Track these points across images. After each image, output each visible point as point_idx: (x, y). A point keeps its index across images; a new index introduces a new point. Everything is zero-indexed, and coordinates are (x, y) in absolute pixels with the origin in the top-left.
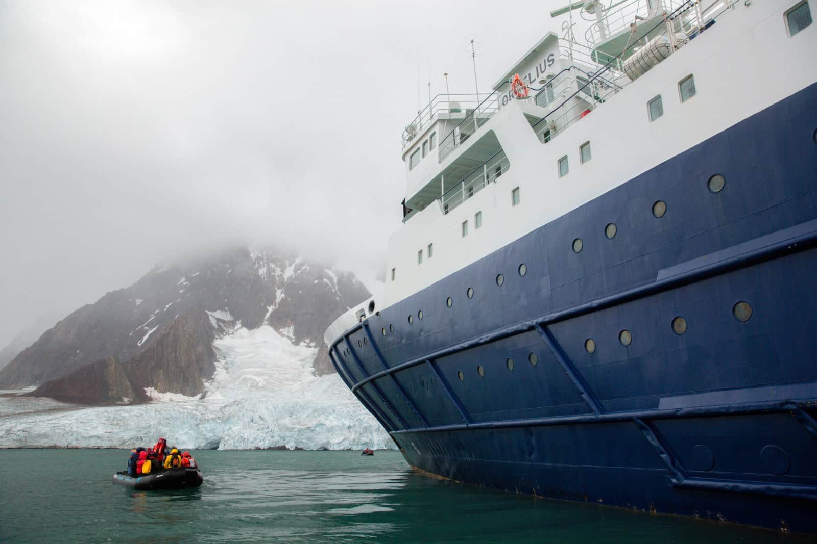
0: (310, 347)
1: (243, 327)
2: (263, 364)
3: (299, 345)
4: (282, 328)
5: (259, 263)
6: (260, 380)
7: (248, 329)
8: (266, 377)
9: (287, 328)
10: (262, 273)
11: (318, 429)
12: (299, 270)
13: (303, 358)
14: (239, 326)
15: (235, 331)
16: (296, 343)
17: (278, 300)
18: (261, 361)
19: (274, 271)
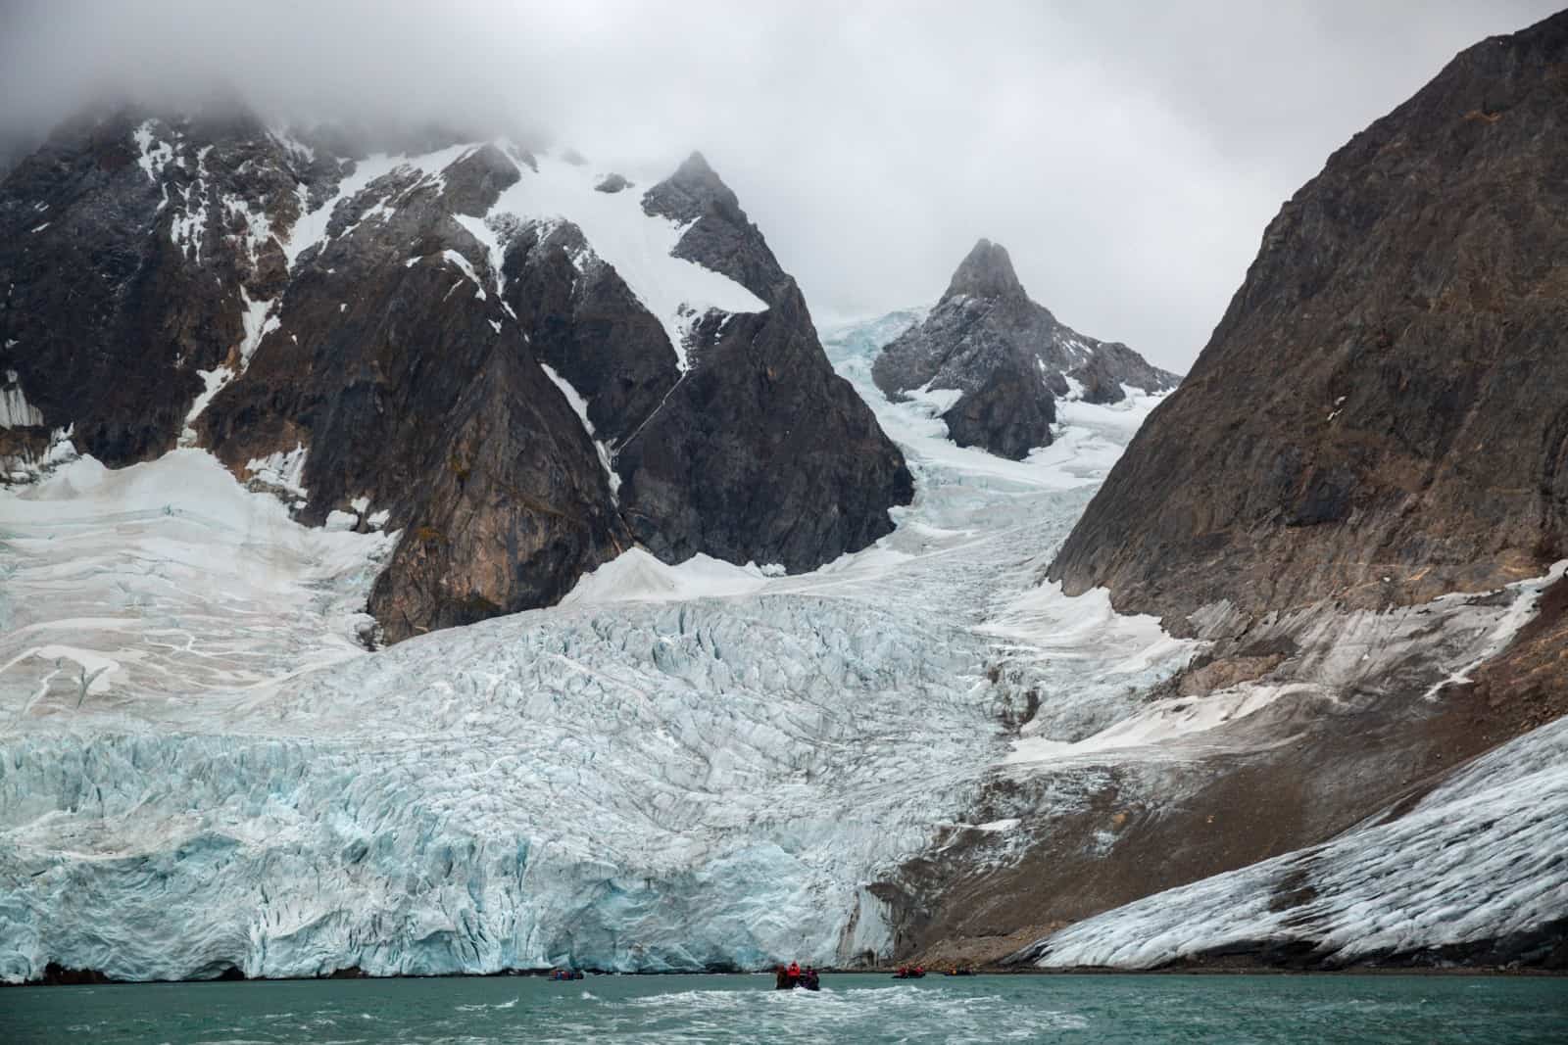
0: (370, 529)
1: (80, 453)
2: (137, 600)
3: (324, 524)
4: (258, 457)
5: (173, 192)
6: (104, 669)
7: (105, 462)
8: (136, 655)
9: (279, 455)
10: (186, 234)
11: (194, 868)
12: (351, 223)
13: (331, 574)
14: (63, 446)
15: (44, 468)
16: (314, 515)
17: (250, 344)
18: (125, 588)
19: (240, 225)
